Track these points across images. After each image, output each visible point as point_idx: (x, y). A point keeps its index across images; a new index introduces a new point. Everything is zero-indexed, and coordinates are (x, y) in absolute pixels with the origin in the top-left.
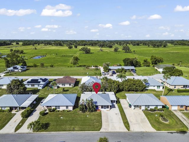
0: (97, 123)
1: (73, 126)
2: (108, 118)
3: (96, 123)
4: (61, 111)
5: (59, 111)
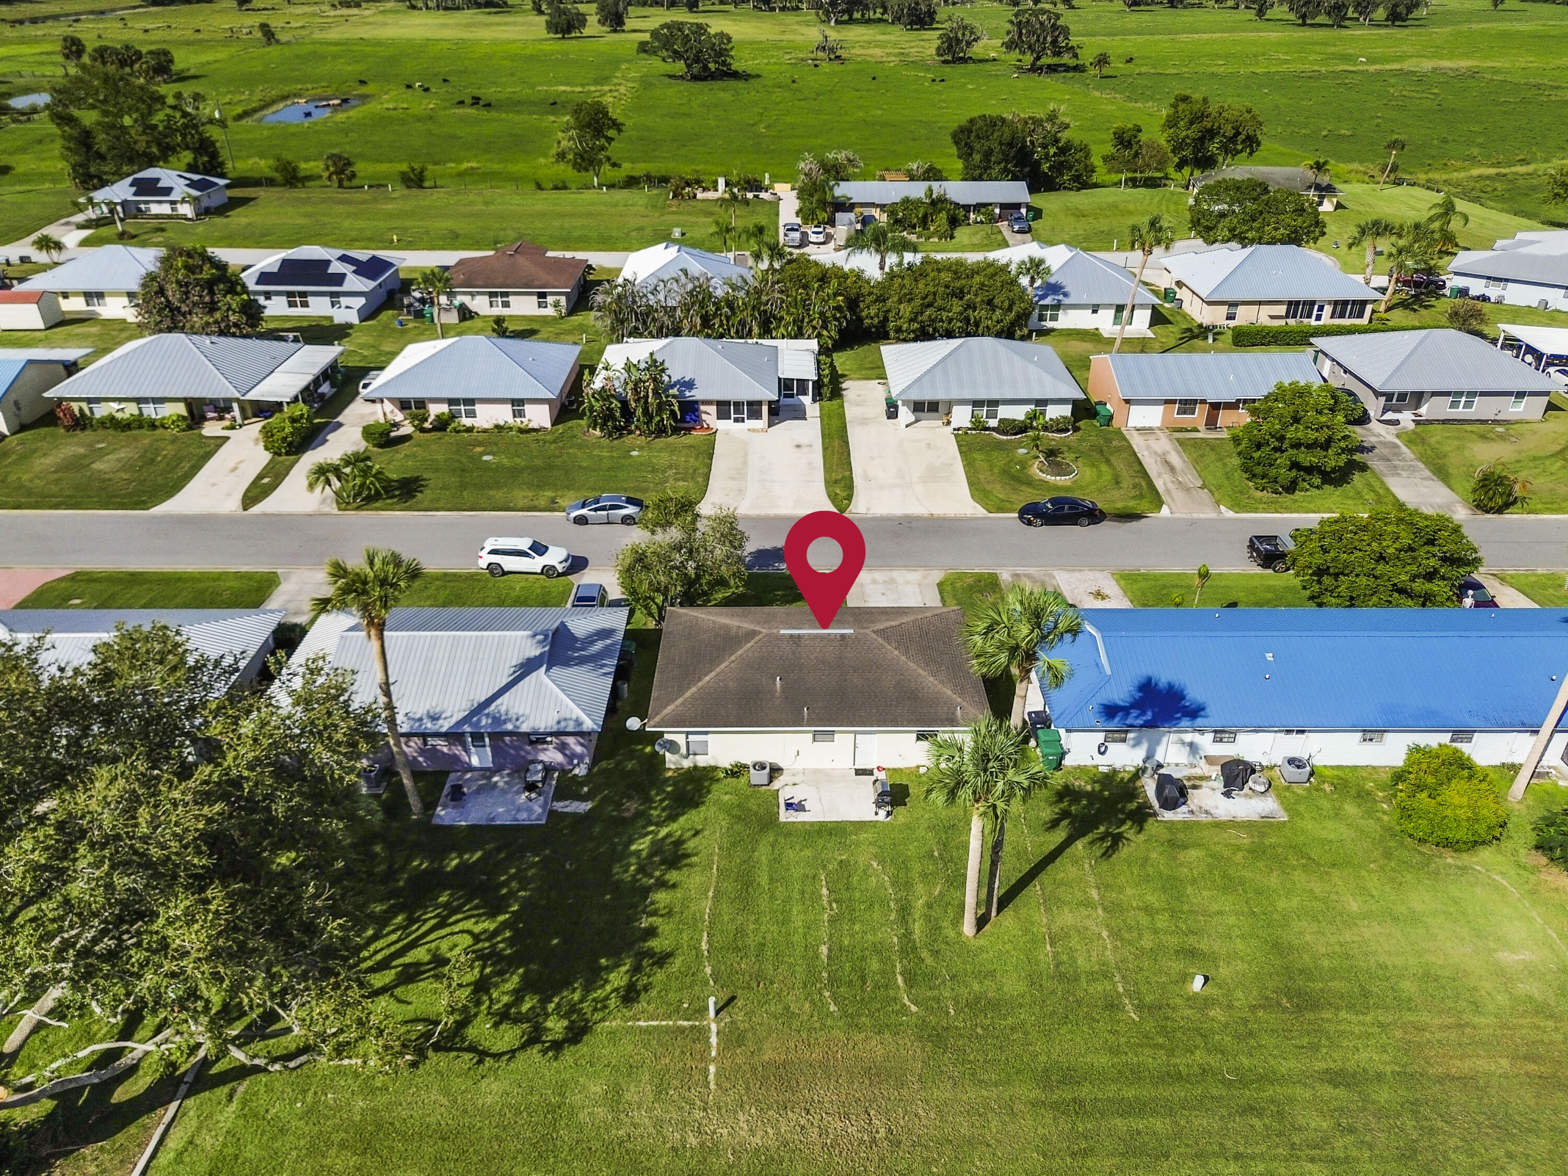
0: (681, 483)
1: (549, 494)
2: (745, 463)
3: (676, 480)
4: (485, 431)
5: (470, 430)
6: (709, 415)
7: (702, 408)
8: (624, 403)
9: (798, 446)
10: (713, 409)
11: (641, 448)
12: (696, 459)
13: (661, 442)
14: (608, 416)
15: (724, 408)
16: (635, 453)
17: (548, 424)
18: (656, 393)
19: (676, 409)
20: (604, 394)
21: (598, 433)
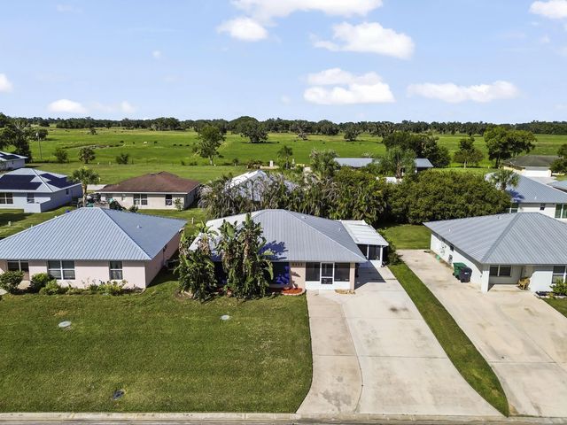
0: (281, 360)
6: (299, 277)
7: (293, 270)
8: (218, 264)
9: (394, 310)
10: (302, 271)
11: (232, 312)
12: (293, 325)
13: (254, 303)
14: (201, 277)
15: (313, 271)
16: (225, 318)
17: (142, 285)
18: (251, 254)
19: (270, 270)
20: (200, 256)
21: (190, 294)
